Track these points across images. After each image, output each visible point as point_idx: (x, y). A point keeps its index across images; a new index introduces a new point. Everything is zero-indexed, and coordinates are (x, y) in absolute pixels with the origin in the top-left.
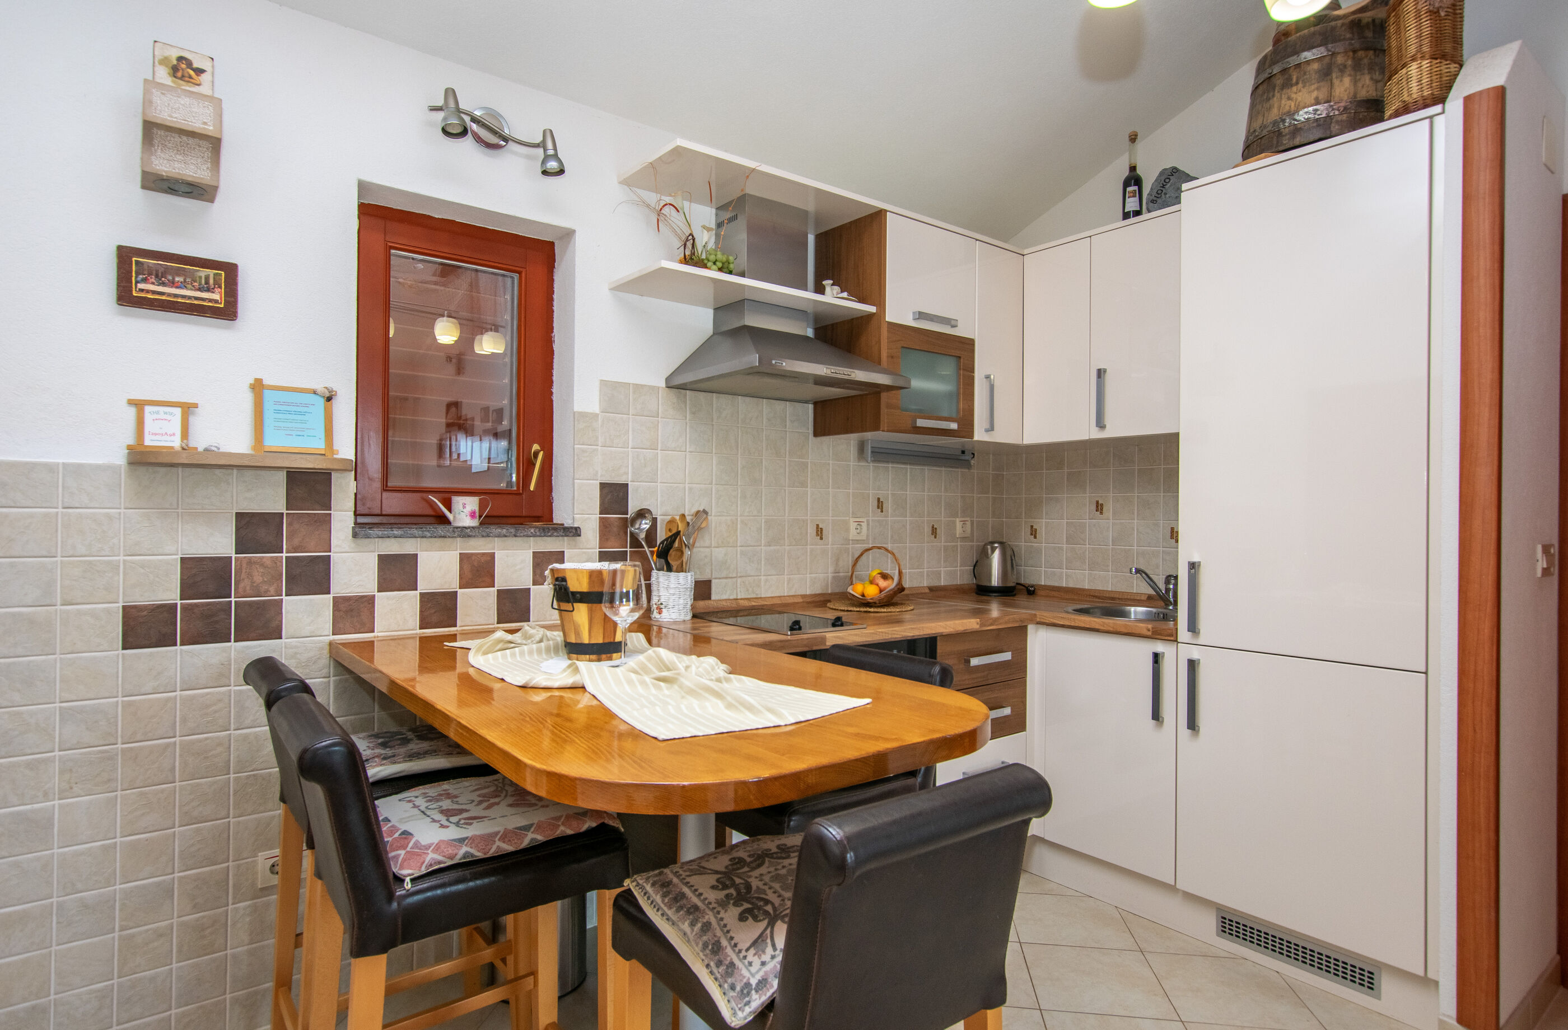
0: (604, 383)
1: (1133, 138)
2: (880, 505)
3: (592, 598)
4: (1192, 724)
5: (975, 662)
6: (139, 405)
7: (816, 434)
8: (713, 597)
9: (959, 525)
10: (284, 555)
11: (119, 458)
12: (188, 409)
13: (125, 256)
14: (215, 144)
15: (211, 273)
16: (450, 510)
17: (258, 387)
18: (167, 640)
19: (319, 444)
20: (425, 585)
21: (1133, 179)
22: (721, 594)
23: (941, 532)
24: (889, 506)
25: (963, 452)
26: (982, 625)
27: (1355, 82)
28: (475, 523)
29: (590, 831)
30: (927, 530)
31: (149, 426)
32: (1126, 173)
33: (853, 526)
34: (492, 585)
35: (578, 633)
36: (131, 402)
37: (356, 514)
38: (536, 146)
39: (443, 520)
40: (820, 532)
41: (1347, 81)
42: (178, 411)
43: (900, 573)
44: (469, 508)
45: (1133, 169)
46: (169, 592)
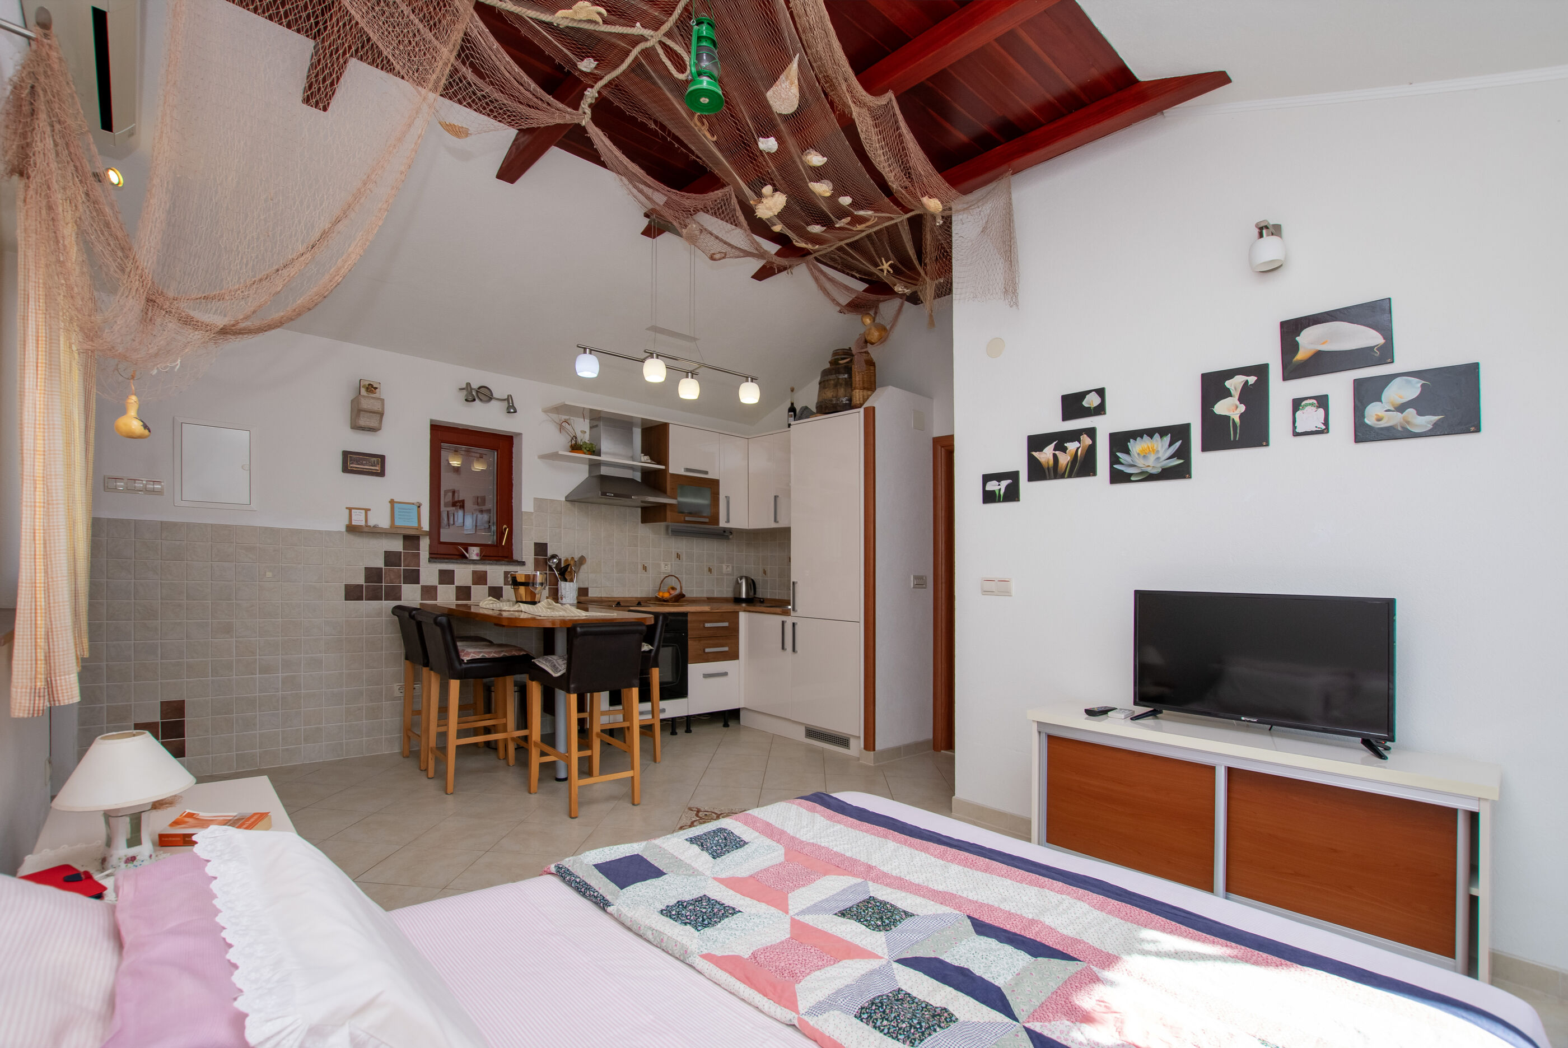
0: (535, 499)
1: (792, 390)
2: (678, 556)
3: (525, 584)
4: (794, 650)
5: (707, 625)
6: (350, 509)
7: (642, 522)
8: (589, 595)
9: (724, 567)
10: (402, 568)
11: (344, 529)
12: (367, 510)
13: (346, 454)
14: (381, 414)
15: (374, 459)
16: (467, 552)
17: (392, 502)
18: (360, 598)
19: (416, 525)
20: (457, 583)
21: (792, 409)
22: (592, 594)
23: (714, 571)
24: (684, 557)
25: (724, 532)
26: (711, 609)
27: (845, 391)
28: (478, 558)
29: (523, 655)
30: (706, 569)
31: (354, 517)
32: (789, 405)
33: (663, 566)
34: (486, 584)
35: (521, 597)
36: (347, 508)
37: (430, 554)
38: (504, 400)
39: (465, 557)
40: (645, 568)
41: (842, 390)
42: (363, 511)
43: (681, 587)
44: (475, 552)
45: (792, 404)
46: (361, 580)
